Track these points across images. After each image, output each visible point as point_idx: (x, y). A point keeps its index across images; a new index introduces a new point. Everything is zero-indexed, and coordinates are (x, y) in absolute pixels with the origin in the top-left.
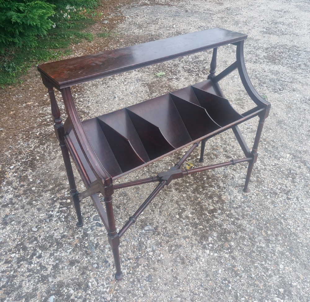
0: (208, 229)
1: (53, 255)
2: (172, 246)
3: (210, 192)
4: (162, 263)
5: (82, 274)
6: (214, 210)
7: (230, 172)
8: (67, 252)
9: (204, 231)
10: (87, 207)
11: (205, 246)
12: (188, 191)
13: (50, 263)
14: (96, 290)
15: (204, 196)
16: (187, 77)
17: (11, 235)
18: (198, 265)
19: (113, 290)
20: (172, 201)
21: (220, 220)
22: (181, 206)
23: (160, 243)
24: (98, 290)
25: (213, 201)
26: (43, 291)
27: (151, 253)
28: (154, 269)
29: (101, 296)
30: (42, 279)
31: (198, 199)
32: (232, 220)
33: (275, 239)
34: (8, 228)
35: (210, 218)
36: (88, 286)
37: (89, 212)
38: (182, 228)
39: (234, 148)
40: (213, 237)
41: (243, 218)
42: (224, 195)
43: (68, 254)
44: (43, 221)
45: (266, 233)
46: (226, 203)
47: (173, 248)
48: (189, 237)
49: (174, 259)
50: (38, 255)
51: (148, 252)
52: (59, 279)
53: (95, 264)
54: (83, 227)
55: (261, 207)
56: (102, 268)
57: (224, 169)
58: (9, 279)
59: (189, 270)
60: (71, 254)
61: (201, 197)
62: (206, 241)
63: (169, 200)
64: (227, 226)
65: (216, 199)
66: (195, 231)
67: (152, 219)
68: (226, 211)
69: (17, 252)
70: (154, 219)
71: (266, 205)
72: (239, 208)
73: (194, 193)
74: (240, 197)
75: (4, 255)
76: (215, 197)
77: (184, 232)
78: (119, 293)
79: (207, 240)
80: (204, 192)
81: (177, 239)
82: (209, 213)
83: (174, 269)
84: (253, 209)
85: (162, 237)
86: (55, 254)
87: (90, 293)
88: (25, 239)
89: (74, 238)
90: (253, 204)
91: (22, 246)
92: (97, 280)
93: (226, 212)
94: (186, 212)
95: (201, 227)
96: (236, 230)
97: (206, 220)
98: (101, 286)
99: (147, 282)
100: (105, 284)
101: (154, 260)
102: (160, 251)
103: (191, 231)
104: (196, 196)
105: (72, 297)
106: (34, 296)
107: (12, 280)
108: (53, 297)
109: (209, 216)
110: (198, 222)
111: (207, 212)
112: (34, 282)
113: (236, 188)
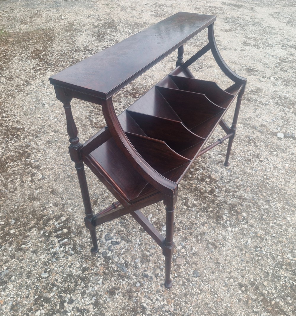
0: (218, 209)
1: (86, 293)
2: (197, 237)
3: (199, 175)
4: (199, 256)
5: (130, 299)
6: (213, 190)
8: (99, 284)
9: (215, 212)
11: (225, 225)
13: (87, 303)
14: (154, 307)
15: (196, 181)
17: (20, 293)
18: (229, 244)
19: (170, 299)
21: (222, 197)
22: (182, 197)
23: (186, 238)
24: (156, 306)
25: (206, 182)
27: (183, 250)
28: (194, 263)
29: (163, 311)
31: (194, 185)
32: (231, 194)
33: (272, 198)
34: (10, 286)
35: (213, 199)
36: (144, 308)
38: (196, 216)
40: (226, 214)
41: (239, 189)
42: (212, 174)
43: (101, 285)
44: (49, 263)
45: (263, 196)
46: (217, 180)
47: (199, 237)
48: (206, 222)
49: (206, 247)
50: (67, 300)
51: (180, 251)
53: (136, 283)
54: (100, 251)
55: (246, 175)
56: (146, 284)
59: (223, 251)
60: (105, 284)
61: (194, 182)
62: (222, 220)
64: (231, 201)
65: (207, 180)
66: (208, 215)
68: (222, 188)
69: (41, 308)
71: (249, 172)
72: (230, 182)
73: (186, 181)
74: (225, 172)
76: (206, 178)
77: (199, 219)
78: (177, 300)
79: (223, 219)
80: (194, 177)
81: (198, 228)
82: (210, 195)
83: (212, 256)
84: (241, 179)
85: (183, 232)
86: (87, 292)
87: (151, 313)
88: (40, 290)
89: (97, 267)
90: (239, 174)
92: (149, 298)
94: (190, 201)
95: (211, 209)
96: (239, 201)
97: (211, 202)
98: (157, 302)
99: (197, 278)
100: (159, 298)
101: (190, 256)
102: (189, 245)
103: (205, 216)
104: (189, 183)
109: (211, 198)
110: (206, 206)
111: (208, 194)
113: (218, 165)
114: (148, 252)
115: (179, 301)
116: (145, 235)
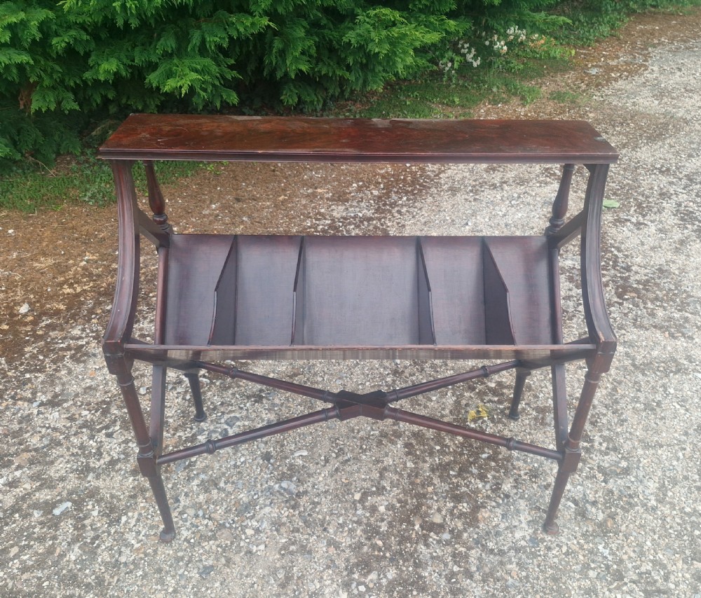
0: (388, 555)
1: (127, 443)
2: (293, 543)
3: (468, 488)
4: (249, 562)
5: (131, 497)
6: (439, 528)
9: (376, 553)
10: (237, 396)
11: (351, 583)
12: (425, 461)
13: (111, 453)
14: (123, 533)
15: (447, 488)
16: (669, 227)
17: (110, 383)
19: (143, 550)
20: (378, 461)
21: (431, 553)
22: (382, 482)
23: (281, 525)
24: (126, 536)
25: (454, 507)
26: (68, 487)
27: (249, 532)
28: (228, 561)
29: (120, 549)
30: (82, 469)
31: (428, 488)
32: (456, 569)
35: (413, 536)
36: (118, 521)
37: (232, 405)
38: (345, 523)
39: (622, 425)
40: (382, 576)
41: (484, 581)
42: (491, 511)
46: (478, 527)
47: (293, 548)
48: (340, 547)
49: (275, 568)
50: (110, 430)
51: (246, 526)
52: (100, 483)
54: (202, 424)
55: (550, 583)
58: (50, 444)
61: (438, 487)
62: (361, 574)
63: (374, 458)
64: (431, 574)
65: (464, 507)
66: (362, 543)
67: (310, 475)
68: (459, 544)
69: (93, 412)
70: (313, 477)
71: (567, 588)
72: (495, 555)
73: (433, 470)
74: (523, 533)
75: (76, 406)
76: (466, 502)
77: (341, 532)
78: (145, 561)
79: (365, 575)
80: (455, 480)
81: (316, 538)
82: (421, 526)
83: (258, 585)
84: (527, 577)
85: (294, 515)
87: (112, 534)
89: (174, 434)
90: (539, 566)
91: (105, 406)
92: (138, 520)
93: (457, 546)
94: (379, 498)
95: (380, 543)
96: (443, 594)
97: (403, 536)
98: (134, 533)
99: (197, 575)
100: (143, 533)
101: (242, 547)
102: (267, 538)
103: (354, 538)
104: (432, 478)
105: (87, 522)
106: (52, 487)
107: (52, 447)
108: (69, 504)
109: (414, 532)
110: (383, 531)
111: (420, 521)
112: (70, 468)
113: (534, 512)
114: (225, 482)
115: (144, 564)
116: (258, 463)
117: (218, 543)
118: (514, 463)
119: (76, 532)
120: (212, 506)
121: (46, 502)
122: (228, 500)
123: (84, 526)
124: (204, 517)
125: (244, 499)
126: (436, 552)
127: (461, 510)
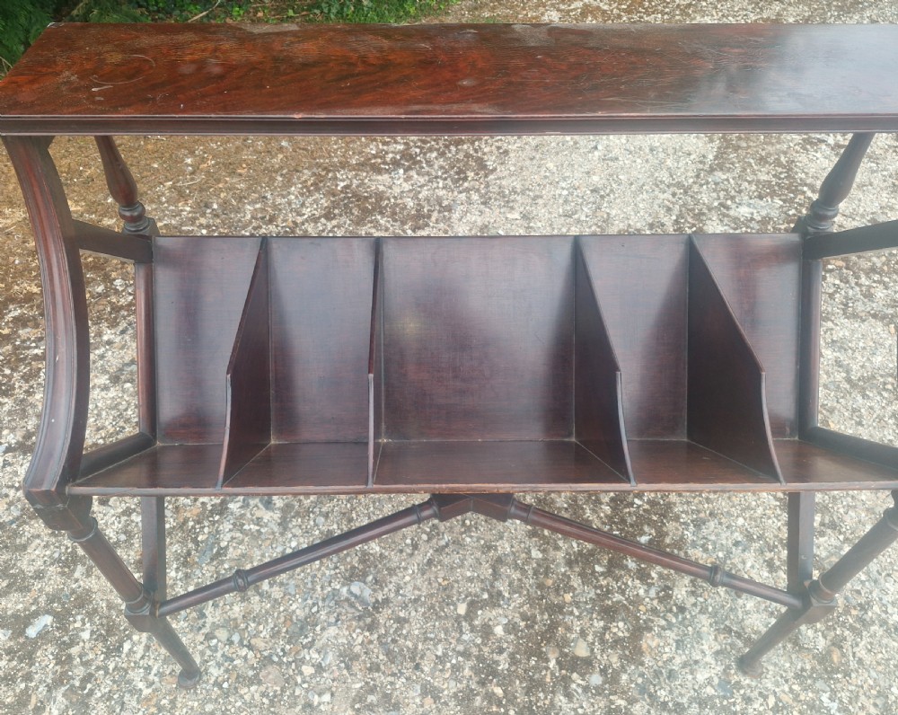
0: (511, 712)
1: (129, 515)
2: (372, 690)
3: (623, 595)
6: (585, 665)
7: (749, 564)
9: (494, 709)
12: (557, 548)
15: (592, 595)
16: (881, 152)
17: (103, 414)
20: (488, 547)
21: (575, 710)
22: (497, 584)
24: (131, 674)
25: (606, 629)
26: (47, 589)
27: (308, 670)
29: (123, 697)
30: (67, 559)
31: (565, 595)
35: (548, 680)
36: (119, 649)
38: (445, 655)
42: (659, 636)
47: (372, 698)
48: (440, 698)
51: (303, 661)
52: (92, 584)
56: (182, 622)
57: (737, 544)
58: (21, 516)
61: (580, 592)
63: (482, 542)
65: (620, 628)
66: (472, 690)
67: (392, 572)
68: (615, 693)
70: (396, 575)
72: (669, 711)
73: (570, 563)
74: (708, 673)
76: (623, 620)
77: (441, 671)
80: (604, 583)
81: (404, 680)
82: (558, 662)
85: (371, 642)
86: (133, 516)
87: (111, 671)
92: (147, 648)
93: (611, 697)
94: (494, 613)
95: (499, 691)
97: (531, 679)
98: (142, 670)
100: (154, 670)
101: (299, 697)
102: (333, 681)
103: (461, 682)
104: (569, 578)
105: (75, 651)
106: (24, 589)
107: (25, 522)
108: (48, 619)
109: (549, 672)
110: (503, 670)
111: (557, 655)
112: (50, 557)
113: (722, 636)
117: (262, 688)
118: (689, 552)
119: (58, 668)
120: (253, 625)
121: (16, 616)
122: (276, 614)
123: (70, 657)
124: (241, 643)
125: (298, 612)
126: (582, 707)
127: (615, 634)
